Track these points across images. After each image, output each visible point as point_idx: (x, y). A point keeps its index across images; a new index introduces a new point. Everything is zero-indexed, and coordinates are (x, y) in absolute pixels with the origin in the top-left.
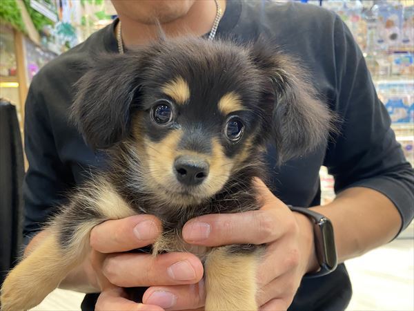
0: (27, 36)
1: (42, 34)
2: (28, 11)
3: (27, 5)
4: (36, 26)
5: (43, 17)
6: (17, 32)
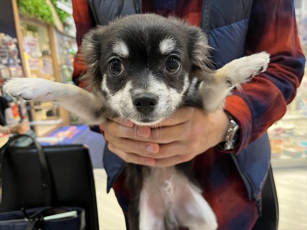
0: (56, 28)
1: (65, 25)
2: (56, 10)
3: (55, 6)
4: (61, 19)
5: (65, 13)
6: (50, 26)
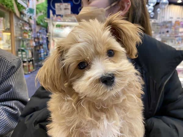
1: (21, 13)
2: (16, 4)
3: (16, 1)
4: (19, 10)
6: (11, 13)
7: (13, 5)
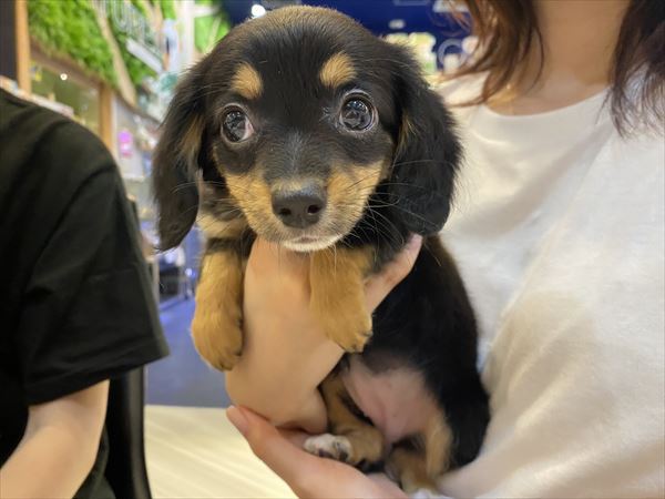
0: (119, 95)
1: (141, 91)
2: (124, 57)
3: (122, 47)
4: (132, 79)
5: (144, 66)
6: (105, 88)
7: (111, 61)
